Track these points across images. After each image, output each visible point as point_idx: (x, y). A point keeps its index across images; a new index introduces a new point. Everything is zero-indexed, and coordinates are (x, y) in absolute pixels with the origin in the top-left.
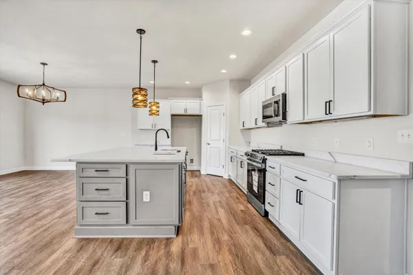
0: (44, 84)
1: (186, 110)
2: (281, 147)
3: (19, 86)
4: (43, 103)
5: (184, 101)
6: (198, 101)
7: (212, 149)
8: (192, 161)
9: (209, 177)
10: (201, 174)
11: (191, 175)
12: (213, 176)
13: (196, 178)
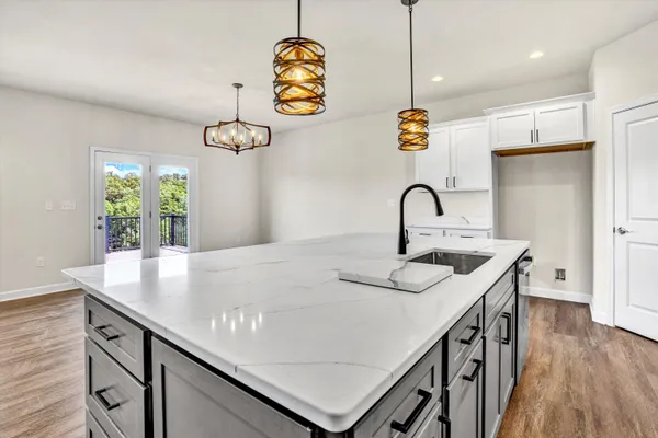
0: (237, 120)
1: (535, 135)
3: (206, 128)
4: (237, 151)
5: (530, 111)
6: (579, 104)
7: (632, 245)
8: (560, 275)
9: (626, 344)
10: (590, 323)
11: (553, 318)
12: (642, 340)
13: (570, 338)
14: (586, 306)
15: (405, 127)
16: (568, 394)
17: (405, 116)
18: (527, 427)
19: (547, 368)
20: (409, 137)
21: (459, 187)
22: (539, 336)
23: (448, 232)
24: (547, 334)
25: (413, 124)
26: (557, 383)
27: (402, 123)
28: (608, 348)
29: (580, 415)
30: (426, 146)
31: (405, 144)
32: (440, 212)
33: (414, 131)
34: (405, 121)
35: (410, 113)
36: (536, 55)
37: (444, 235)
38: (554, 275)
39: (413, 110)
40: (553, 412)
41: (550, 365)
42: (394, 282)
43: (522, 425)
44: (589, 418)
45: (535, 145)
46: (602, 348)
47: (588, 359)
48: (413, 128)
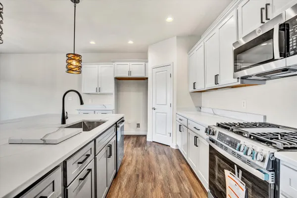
1: (130, 73)
2: (265, 117)
5: (128, 63)
6: (144, 63)
7: (157, 114)
8: (138, 125)
9: (155, 147)
10: (146, 141)
11: (135, 143)
12: (159, 144)
13: (139, 148)
14: (145, 136)
15: (69, 61)
16: (135, 169)
17: (70, 56)
18: (120, 188)
19: (130, 162)
20: (72, 67)
21: (102, 92)
22: (129, 150)
23: (96, 112)
24: (132, 149)
25: (74, 61)
26: (133, 166)
27: (68, 59)
28: (149, 149)
29: (138, 176)
30: (80, 72)
31: (69, 70)
32: (82, 103)
33: (75, 64)
34: (69, 59)
35: (73, 55)
36: (131, 42)
37: (94, 113)
38: (136, 125)
39: (74, 54)
40: (130, 178)
41: (131, 160)
42: (44, 140)
43: (118, 188)
44: (140, 176)
45: (130, 77)
46: (148, 150)
47: (143, 155)
48: (74, 63)
